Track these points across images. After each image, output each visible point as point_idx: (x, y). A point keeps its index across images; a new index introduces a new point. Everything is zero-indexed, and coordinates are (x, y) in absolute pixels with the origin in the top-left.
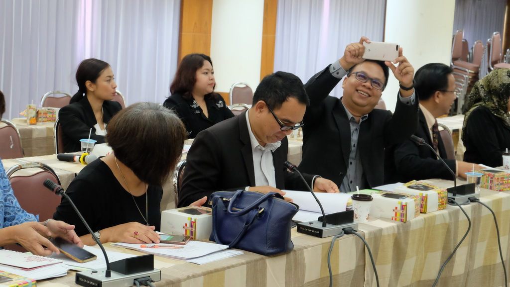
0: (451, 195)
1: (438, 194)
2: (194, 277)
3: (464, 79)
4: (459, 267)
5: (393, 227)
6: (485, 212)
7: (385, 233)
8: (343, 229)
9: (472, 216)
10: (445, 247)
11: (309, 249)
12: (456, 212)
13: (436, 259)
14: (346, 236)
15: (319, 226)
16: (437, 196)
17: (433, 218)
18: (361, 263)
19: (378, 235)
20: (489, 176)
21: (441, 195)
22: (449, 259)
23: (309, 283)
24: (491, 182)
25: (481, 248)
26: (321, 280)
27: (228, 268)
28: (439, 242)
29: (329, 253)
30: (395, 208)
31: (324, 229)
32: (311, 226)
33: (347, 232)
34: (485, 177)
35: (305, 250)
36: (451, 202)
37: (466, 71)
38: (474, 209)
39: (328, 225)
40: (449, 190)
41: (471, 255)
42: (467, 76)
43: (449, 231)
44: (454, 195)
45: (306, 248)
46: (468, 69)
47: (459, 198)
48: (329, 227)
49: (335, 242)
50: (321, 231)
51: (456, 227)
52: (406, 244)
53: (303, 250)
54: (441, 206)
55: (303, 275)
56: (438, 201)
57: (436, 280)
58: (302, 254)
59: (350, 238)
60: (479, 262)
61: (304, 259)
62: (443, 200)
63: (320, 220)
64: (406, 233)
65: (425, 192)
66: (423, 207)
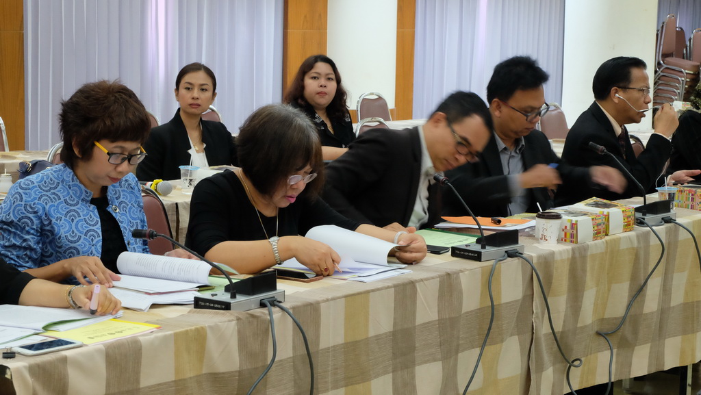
0: (639, 215)
1: (623, 211)
2: (333, 299)
3: (679, 83)
4: (651, 302)
5: (567, 250)
6: (683, 235)
7: (557, 257)
8: (506, 252)
9: (666, 240)
10: (634, 278)
11: (466, 273)
12: (646, 235)
13: (622, 292)
14: (509, 259)
15: (478, 248)
16: (621, 215)
17: (617, 241)
18: (529, 293)
19: (547, 261)
20: (689, 192)
21: (627, 213)
22: (638, 292)
23: (467, 313)
24: (692, 200)
25: (680, 281)
26: (481, 310)
27: (373, 291)
28: (626, 272)
29: (490, 279)
30: (564, 228)
31: (483, 251)
32: (468, 248)
33: (511, 255)
34: (685, 194)
35: (460, 274)
36: (641, 223)
37: (682, 72)
38: (668, 232)
39: (487, 247)
40: (637, 210)
41: (666, 290)
42: (683, 79)
43: (638, 257)
44: (644, 214)
45: (462, 271)
46: (685, 69)
47: (649, 218)
48: (489, 249)
49: (497, 266)
50: (479, 254)
51: (647, 254)
52: (584, 271)
53: (459, 273)
54: (627, 227)
55: (461, 303)
56: (623, 221)
57: (624, 318)
58: (458, 278)
59: (515, 261)
60: (677, 298)
61: (460, 284)
62: (630, 219)
63: (478, 241)
64: (584, 258)
65: (606, 211)
66: (602, 229)
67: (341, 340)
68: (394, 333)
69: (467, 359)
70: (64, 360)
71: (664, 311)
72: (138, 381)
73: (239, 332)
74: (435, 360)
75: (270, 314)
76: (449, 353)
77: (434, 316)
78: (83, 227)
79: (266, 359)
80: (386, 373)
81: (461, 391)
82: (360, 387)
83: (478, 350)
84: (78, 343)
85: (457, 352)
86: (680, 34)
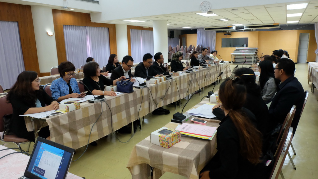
0: (166, 78)
2: (113, 99)
4: (169, 92)
6: (174, 81)
7: (153, 87)
9: (171, 82)
10: (166, 89)
12: (168, 81)
13: (164, 91)
15: (139, 86)
16: (163, 78)
17: (163, 83)
18: (148, 93)
19: (151, 87)
22: (167, 91)
23: (138, 98)
24: (175, 74)
25: (174, 88)
26: (140, 97)
27: (121, 96)
29: (142, 92)
30: (155, 81)
32: (137, 86)
33: (145, 87)
34: (173, 74)
35: (136, 91)
36: (167, 79)
38: (171, 80)
40: (166, 77)
41: (172, 90)
43: (167, 85)
47: (168, 78)
48: (141, 86)
49: (143, 89)
50: (139, 87)
51: (168, 84)
52: (158, 88)
54: (165, 80)
55: (136, 97)
57: (165, 95)
59: (146, 88)
60: (174, 91)
61: (136, 93)
63: (139, 85)
64: (158, 86)
65: (161, 78)
66: (161, 81)
67: (115, 106)
68: (125, 103)
69: (139, 106)
70: (58, 117)
71: (171, 93)
72: (75, 119)
73: (95, 107)
74: (133, 107)
75: (102, 103)
76: (135, 105)
77: (132, 99)
78: (65, 89)
79: (101, 111)
80: (124, 110)
81: (138, 111)
82: (119, 114)
83: (140, 104)
84: (62, 113)
85: (137, 105)
86: (172, 48)
